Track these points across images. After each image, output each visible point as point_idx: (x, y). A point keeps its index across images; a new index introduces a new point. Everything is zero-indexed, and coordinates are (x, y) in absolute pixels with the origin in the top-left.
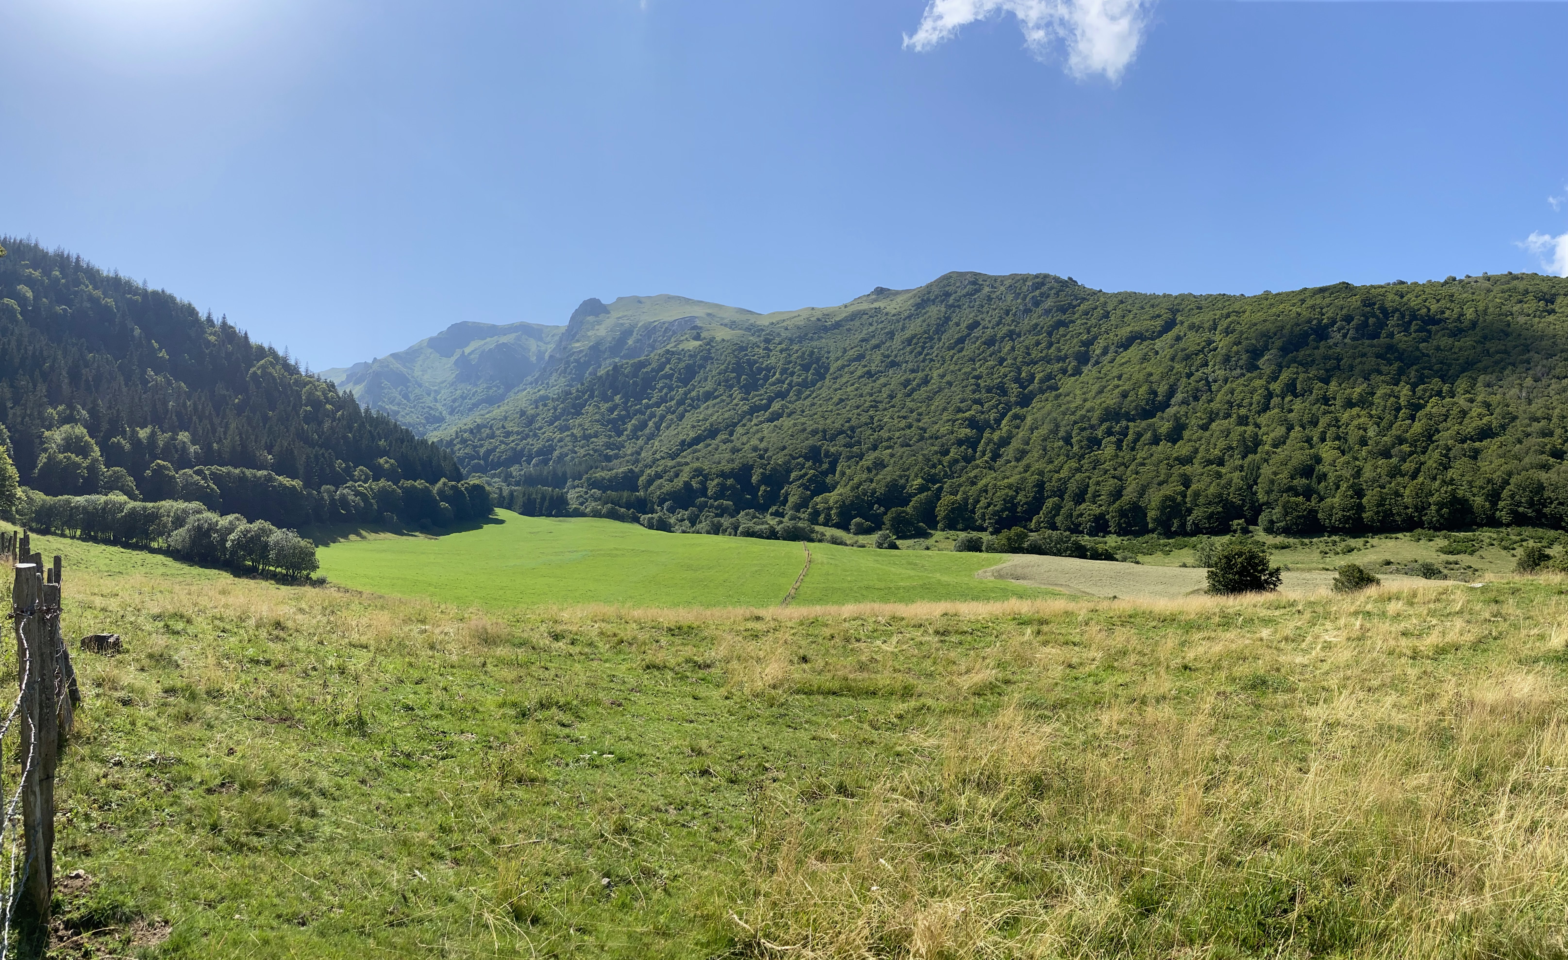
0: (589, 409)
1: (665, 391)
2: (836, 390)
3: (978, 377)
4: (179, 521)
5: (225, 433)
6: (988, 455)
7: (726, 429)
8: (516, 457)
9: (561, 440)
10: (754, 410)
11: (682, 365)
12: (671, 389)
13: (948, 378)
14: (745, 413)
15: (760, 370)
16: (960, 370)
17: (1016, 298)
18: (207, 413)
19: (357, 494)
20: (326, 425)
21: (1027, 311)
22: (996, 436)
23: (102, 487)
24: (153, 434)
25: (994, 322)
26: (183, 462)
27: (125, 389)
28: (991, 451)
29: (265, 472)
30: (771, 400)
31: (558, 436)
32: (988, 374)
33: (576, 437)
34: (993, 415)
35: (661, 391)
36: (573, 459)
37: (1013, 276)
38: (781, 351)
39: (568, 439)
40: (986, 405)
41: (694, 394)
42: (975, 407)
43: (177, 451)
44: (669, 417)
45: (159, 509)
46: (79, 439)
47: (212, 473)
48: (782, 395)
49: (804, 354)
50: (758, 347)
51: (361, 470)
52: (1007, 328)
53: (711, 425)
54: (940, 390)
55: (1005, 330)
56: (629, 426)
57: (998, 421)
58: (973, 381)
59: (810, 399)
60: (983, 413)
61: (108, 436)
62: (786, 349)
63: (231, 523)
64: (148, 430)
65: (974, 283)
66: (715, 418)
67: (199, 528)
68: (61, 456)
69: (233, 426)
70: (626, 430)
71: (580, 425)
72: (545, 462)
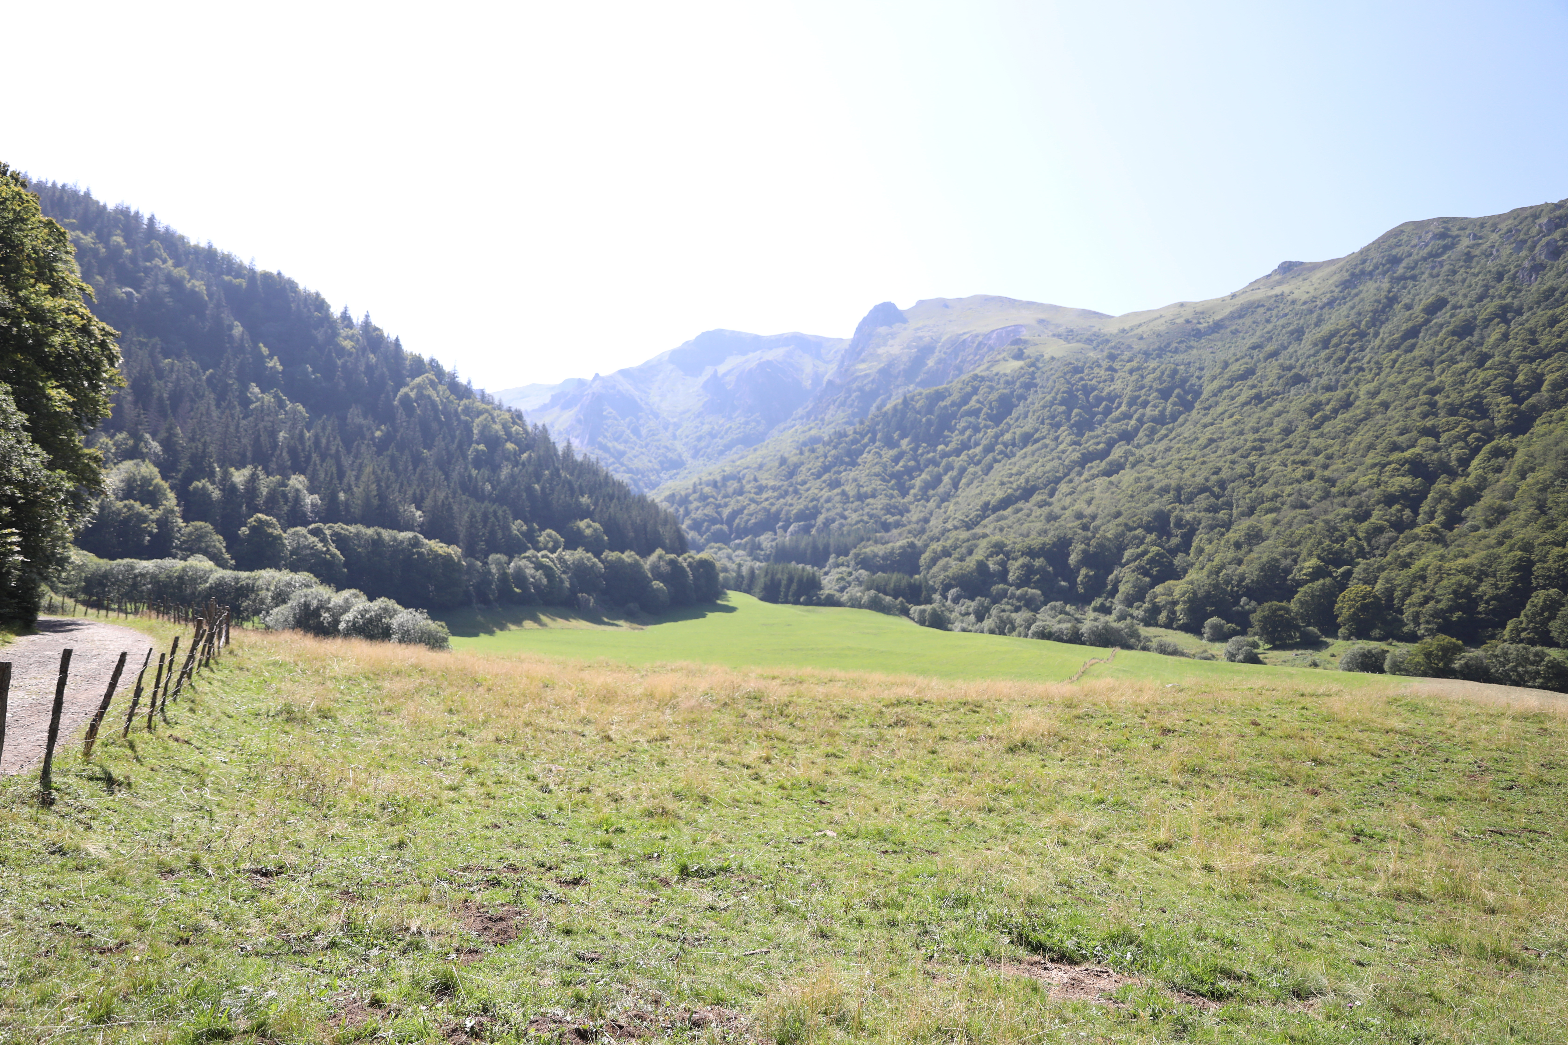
0: (867, 457)
1: (968, 433)
2: (1205, 426)
3: (1433, 392)
4: (281, 598)
5: (358, 478)
6: (1440, 518)
7: (1046, 486)
8: (769, 522)
9: (828, 500)
10: (1086, 459)
11: (994, 396)
12: (977, 430)
13: (1382, 396)
14: (1075, 463)
15: (1099, 400)
16: (1404, 381)
17: (1519, 249)
18: (333, 449)
19: (539, 566)
20: (505, 471)
21: (1538, 268)
22: (1455, 488)
23: (178, 548)
24: (254, 478)
25: (1473, 295)
26: (296, 517)
27: (215, 413)
28: (1445, 512)
29: (410, 534)
30: (1111, 444)
31: (825, 494)
32: (1454, 384)
33: (848, 497)
34: (1455, 452)
35: (962, 432)
36: (842, 525)
37: (1516, 214)
38: (1131, 372)
39: (838, 498)
40: (1444, 437)
41: (1008, 437)
42: (1423, 440)
43: (286, 502)
44: (971, 469)
45: (255, 579)
46: (147, 481)
47: (335, 534)
48: (1127, 437)
49: (1163, 373)
50: (1099, 366)
51: (549, 536)
52: (1497, 302)
53: (1027, 481)
54: (1368, 415)
55: (1491, 306)
56: (918, 482)
57: (1465, 462)
58: (1423, 398)
59: (1165, 442)
60: (1436, 449)
61: (189, 478)
62: (1138, 369)
63: (346, 600)
64: (247, 472)
65: (1443, 236)
66: (1032, 470)
67: (306, 605)
68: (119, 504)
69: (368, 470)
70: (913, 487)
71: (855, 480)
72: (807, 530)
